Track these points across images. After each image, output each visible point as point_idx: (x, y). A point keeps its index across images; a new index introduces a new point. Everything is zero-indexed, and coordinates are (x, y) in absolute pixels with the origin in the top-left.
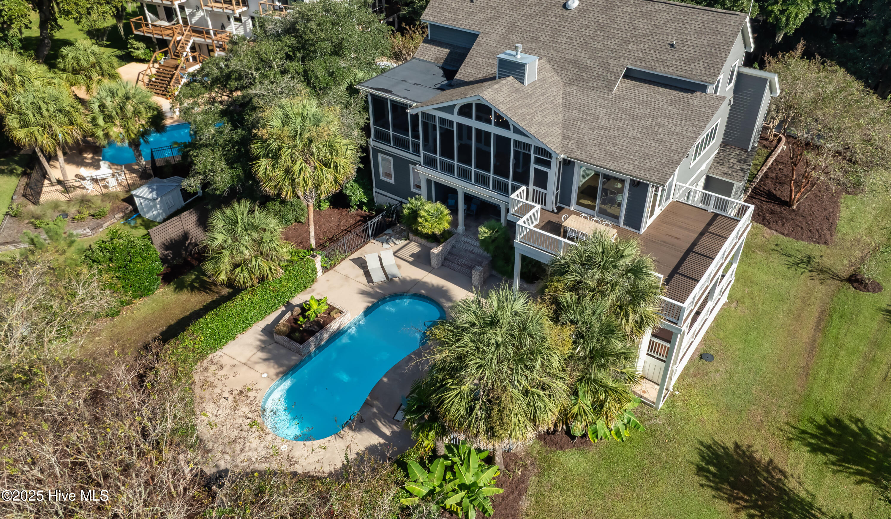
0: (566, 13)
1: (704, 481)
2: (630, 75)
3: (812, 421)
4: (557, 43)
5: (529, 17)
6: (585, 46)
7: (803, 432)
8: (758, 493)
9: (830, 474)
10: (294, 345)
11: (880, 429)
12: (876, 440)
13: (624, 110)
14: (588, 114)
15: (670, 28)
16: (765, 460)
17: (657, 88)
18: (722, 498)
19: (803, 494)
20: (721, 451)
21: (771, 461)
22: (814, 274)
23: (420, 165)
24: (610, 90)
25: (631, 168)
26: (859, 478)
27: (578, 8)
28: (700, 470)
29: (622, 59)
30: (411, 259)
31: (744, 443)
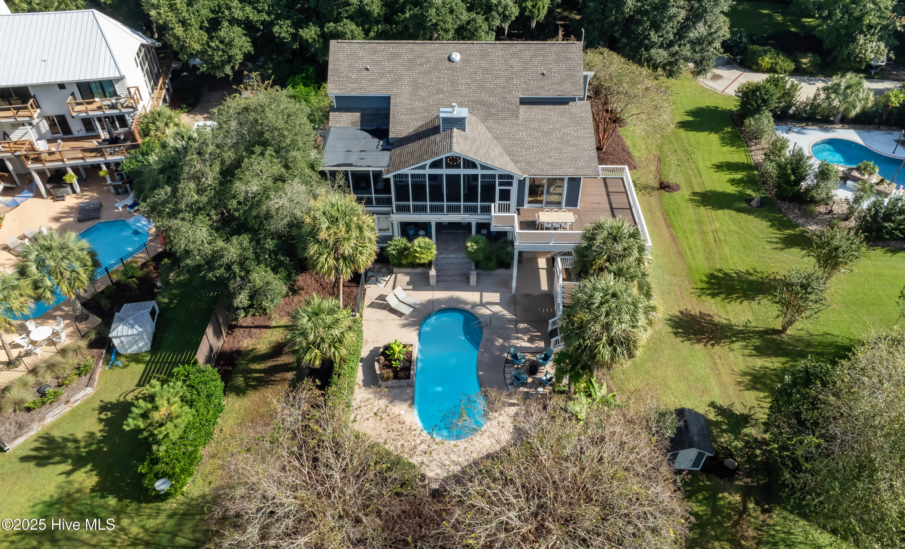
0: (453, 65)
1: (682, 339)
2: (524, 102)
3: (702, 281)
4: (459, 90)
5: (426, 74)
6: (481, 88)
7: (702, 289)
8: (707, 332)
9: (728, 305)
10: (404, 382)
11: (731, 270)
12: (733, 277)
13: (537, 130)
14: (516, 140)
15: (535, 62)
16: (698, 313)
17: (544, 106)
18: (695, 343)
19: (725, 322)
20: (677, 319)
21: (700, 312)
22: (643, 191)
23: (393, 213)
24: (517, 117)
25: (572, 170)
26: (739, 300)
27: (462, 60)
28: (676, 334)
29: (514, 92)
30: (410, 287)
31: (683, 309)
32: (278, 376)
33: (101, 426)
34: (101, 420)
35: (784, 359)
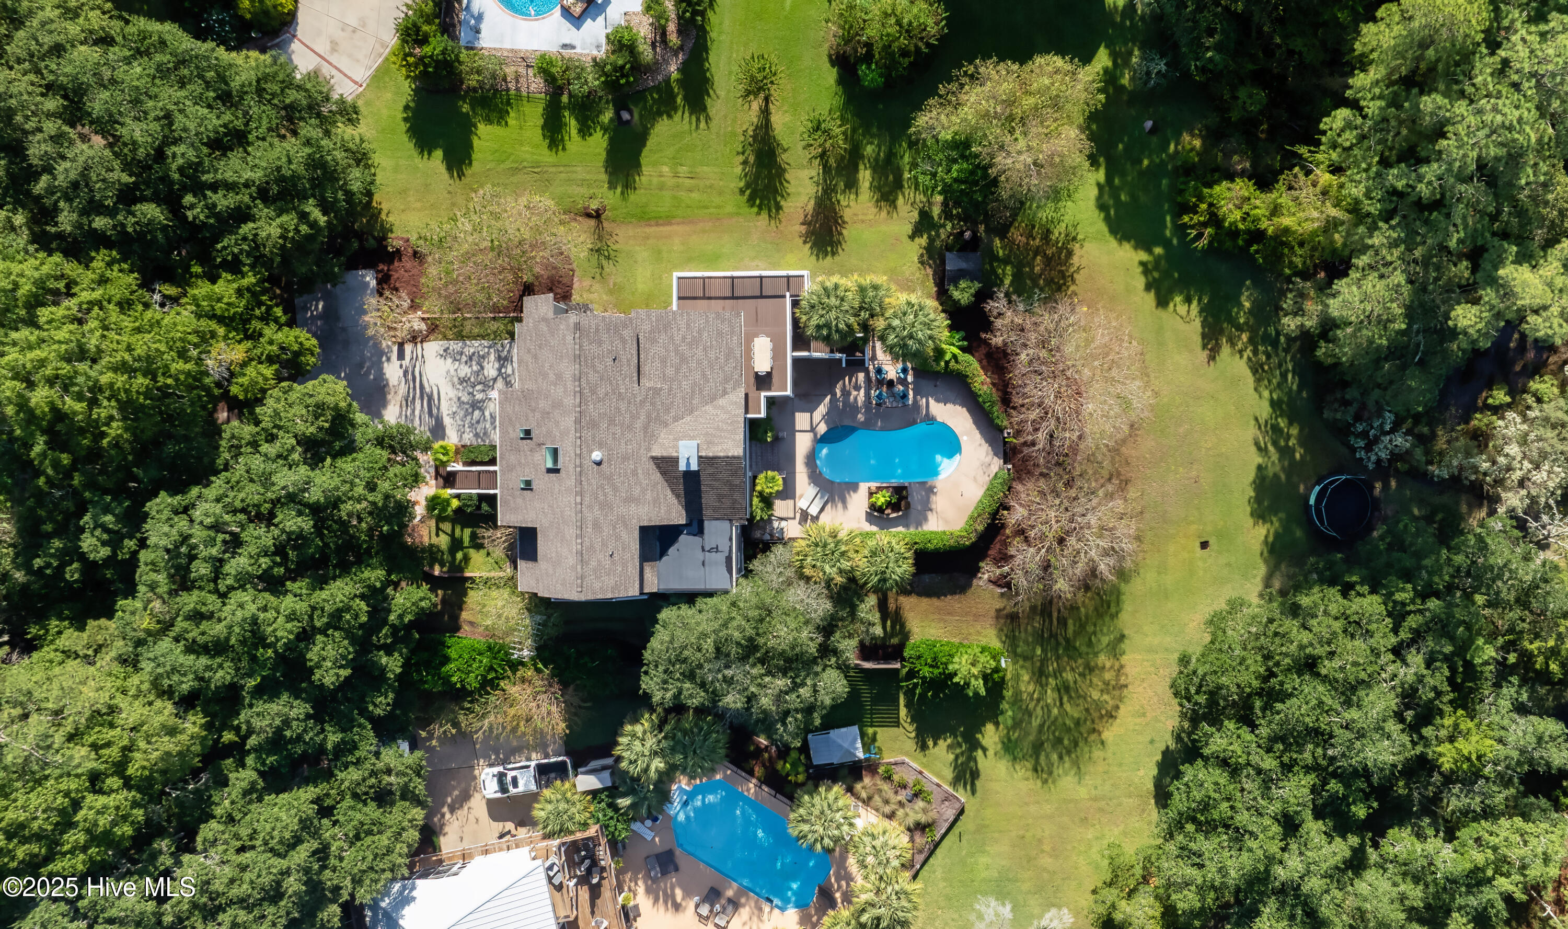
0: (605, 459)
1: (840, 250)
4: (633, 452)
5: (615, 489)
6: (630, 428)
8: (828, 223)
13: (677, 371)
14: (693, 392)
15: (600, 367)
20: (815, 249)
27: (599, 450)
28: (833, 254)
29: (635, 392)
32: (892, 606)
33: (941, 742)
34: (935, 744)
35: (861, 167)
